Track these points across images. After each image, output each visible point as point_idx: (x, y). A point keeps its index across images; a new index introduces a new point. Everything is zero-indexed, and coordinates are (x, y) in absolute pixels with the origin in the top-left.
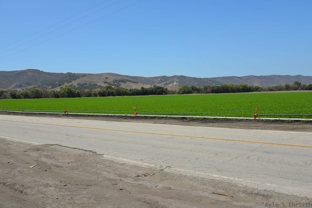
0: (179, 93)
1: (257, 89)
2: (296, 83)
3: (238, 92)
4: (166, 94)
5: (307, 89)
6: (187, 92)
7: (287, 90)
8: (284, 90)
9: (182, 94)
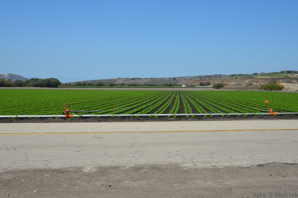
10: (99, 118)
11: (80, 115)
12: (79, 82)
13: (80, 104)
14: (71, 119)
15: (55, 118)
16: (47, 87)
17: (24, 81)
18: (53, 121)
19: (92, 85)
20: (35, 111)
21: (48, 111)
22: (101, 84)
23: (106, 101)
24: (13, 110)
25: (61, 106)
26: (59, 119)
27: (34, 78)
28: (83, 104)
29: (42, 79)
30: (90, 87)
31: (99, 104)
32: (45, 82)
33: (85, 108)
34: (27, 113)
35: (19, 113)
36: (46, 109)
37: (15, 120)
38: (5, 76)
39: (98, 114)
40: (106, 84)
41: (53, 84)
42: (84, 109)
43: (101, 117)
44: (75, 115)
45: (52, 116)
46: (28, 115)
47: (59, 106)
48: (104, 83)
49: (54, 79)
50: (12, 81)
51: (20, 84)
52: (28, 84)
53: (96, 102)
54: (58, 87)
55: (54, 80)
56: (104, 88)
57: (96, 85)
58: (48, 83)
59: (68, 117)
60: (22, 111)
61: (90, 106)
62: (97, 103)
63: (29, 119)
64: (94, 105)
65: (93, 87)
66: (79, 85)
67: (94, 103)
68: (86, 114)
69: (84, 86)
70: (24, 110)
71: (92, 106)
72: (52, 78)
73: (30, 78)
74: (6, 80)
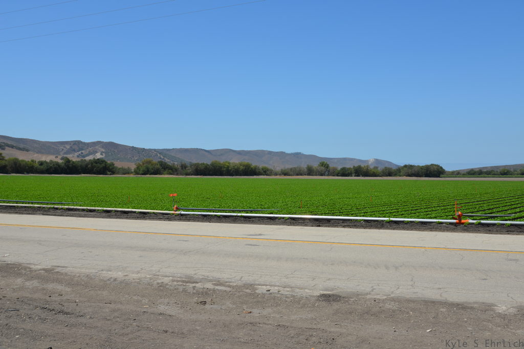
0: (136, 173)
1: (266, 172)
2: (322, 164)
3: (237, 175)
4: (113, 173)
5: (339, 174)
6: (152, 171)
7: (309, 174)
8: (305, 175)
9: (143, 174)
10: (508, 226)
11: (479, 221)
12: (472, 170)
13: (476, 203)
14: (465, 226)
15: (442, 223)
16: (426, 177)
17: (394, 168)
18: (440, 228)
19: (493, 173)
20: (413, 211)
21: (430, 213)
22: (506, 173)
23: (517, 200)
24: (383, 209)
25: (448, 205)
26: (447, 225)
27: (407, 164)
28: (480, 203)
29: (419, 166)
30: (489, 176)
31: (506, 204)
32: (423, 170)
33: (484, 210)
34: (402, 215)
35: (391, 214)
36: (426, 210)
37: (388, 224)
38: (370, 163)
39: (506, 220)
40: (516, 172)
41: (434, 172)
42: (482, 210)
43: (512, 225)
44: (471, 221)
45: (437, 220)
46: (405, 217)
47: (445, 205)
48: (512, 170)
49: (436, 165)
50: (379, 169)
51: (390, 172)
52: (400, 172)
53: (501, 200)
54: (441, 177)
55: (435, 167)
56: (512, 177)
57: (499, 173)
58: (427, 171)
59: (460, 223)
60: (395, 212)
61: (492, 207)
62: (502, 202)
63: (405, 223)
64: (498, 206)
65: (494, 177)
66: (472, 173)
67: (498, 203)
68: (487, 219)
69: (479, 174)
70: (398, 210)
71: (495, 206)
72: (432, 165)
73: (402, 165)
74: (372, 167)
